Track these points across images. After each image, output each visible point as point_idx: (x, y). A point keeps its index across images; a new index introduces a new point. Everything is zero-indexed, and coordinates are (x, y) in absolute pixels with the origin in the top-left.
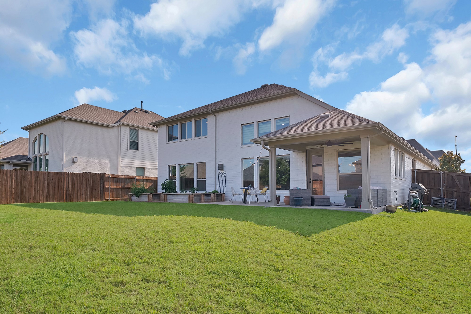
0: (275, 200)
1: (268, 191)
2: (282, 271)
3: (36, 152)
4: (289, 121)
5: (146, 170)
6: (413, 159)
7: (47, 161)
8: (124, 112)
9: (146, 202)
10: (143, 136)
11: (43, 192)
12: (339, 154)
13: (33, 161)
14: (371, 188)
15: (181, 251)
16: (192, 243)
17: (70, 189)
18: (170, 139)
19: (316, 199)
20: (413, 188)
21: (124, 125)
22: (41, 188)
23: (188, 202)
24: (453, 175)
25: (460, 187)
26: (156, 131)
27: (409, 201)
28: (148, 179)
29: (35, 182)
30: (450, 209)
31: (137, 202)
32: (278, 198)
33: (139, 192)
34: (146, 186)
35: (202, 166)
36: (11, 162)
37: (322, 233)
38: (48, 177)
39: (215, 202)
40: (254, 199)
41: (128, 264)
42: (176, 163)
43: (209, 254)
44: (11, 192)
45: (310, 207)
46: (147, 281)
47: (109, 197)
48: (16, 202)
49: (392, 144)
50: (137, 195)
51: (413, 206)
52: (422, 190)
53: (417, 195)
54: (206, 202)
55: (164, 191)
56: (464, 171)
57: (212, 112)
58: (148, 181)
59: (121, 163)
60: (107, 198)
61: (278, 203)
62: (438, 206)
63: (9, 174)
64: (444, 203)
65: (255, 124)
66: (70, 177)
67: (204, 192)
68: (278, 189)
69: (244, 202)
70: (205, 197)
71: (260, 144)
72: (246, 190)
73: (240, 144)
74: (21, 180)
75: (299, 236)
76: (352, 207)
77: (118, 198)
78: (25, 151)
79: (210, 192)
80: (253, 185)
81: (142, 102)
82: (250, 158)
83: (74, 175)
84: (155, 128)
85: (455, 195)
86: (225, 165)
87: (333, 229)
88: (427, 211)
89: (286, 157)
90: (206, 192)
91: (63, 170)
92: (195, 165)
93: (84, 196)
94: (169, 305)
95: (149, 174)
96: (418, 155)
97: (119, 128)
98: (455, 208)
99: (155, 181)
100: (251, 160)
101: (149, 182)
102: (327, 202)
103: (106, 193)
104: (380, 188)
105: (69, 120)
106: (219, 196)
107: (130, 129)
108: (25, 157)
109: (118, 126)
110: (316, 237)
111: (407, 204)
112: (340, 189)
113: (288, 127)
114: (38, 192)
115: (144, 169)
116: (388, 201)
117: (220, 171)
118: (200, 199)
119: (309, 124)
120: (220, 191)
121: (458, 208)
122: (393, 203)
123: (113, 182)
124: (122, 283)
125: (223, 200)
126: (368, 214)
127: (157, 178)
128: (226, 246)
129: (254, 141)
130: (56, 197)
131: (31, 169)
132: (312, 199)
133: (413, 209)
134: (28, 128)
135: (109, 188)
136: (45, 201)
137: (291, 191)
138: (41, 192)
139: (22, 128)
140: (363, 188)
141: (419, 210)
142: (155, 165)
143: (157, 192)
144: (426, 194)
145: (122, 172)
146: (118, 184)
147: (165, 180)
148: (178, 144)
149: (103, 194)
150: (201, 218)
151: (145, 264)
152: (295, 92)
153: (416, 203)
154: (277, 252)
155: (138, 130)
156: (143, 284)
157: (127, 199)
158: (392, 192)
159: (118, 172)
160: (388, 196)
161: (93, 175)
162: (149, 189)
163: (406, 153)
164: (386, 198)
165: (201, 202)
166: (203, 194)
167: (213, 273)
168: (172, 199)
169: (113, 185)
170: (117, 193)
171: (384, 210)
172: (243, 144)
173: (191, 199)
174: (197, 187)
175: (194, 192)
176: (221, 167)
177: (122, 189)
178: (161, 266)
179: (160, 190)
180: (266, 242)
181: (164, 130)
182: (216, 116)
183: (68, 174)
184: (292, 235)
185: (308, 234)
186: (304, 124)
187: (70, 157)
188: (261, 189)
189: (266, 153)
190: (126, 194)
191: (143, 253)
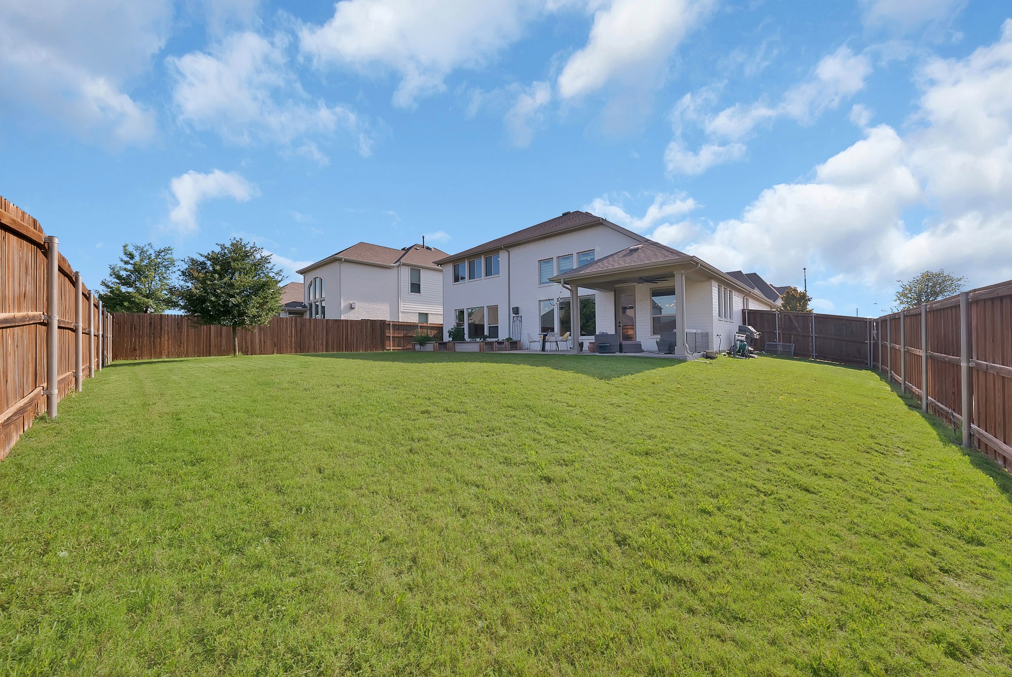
0: (577, 347)
1: (570, 338)
2: (575, 406)
3: (312, 298)
4: (594, 255)
5: (429, 316)
6: (744, 298)
7: (323, 308)
8: (404, 249)
9: (431, 352)
10: (426, 278)
11: (322, 341)
12: (652, 293)
13: (308, 308)
14: (686, 330)
15: (477, 391)
16: (486, 384)
17: (349, 337)
18: (457, 279)
19: (624, 345)
20: (741, 330)
21: (404, 265)
22: (320, 337)
23: (478, 350)
24: (791, 316)
25: (799, 329)
26: (441, 271)
27: (735, 345)
28: (432, 325)
29: (314, 331)
30: (786, 355)
31: (421, 351)
32: (581, 345)
33: (423, 341)
34: (432, 334)
35: (494, 310)
36: (287, 310)
37: (623, 377)
38: (327, 325)
39: (509, 350)
40: (554, 346)
41: (429, 399)
42: (465, 306)
43: (504, 393)
44: (291, 341)
45: (618, 354)
46: (448, 411)
47: (390, 347)
48: (296, 352)
49: (714, 280)
50: (421, 345)
51: (739, 351)
52: (752, 333)
53: (743, 338)
54: (498, 350)
55: (451, 339)
56: (811, 310)
57: (505, 247)
58: (432, 328)
59: (402, 308)
60: (388, 348)
61: (581, 350)
62: (772, 352)
63: (289, 322)
64: (780, 349)
65: (555, 260)
66: (349, 325)
67: (496, 339)
68: (582, 335)
69: (542, 350)
70: (498, 346)
71: (560, 283)
72: (545, 336)
73: (538, 283)
74: (301, 329)
75: (598, 379)
76: (665, 354)
77: (400, 348)
78: (300, 298)
79: (503, 340)
80: (553, 330)
81: (423, 237)
82: (549, 300)
83: (352, 322)
84: (439, 267)
85: (792, 339)
86: (520, 309)
87: (637, 374)
88: (756, 357)
89: (592, 297)
90: (498, 340)
91: (340, 317)
92: (485, 308)
93: (364, 346)
94: (471, 426)
95: (434, 320)
96: (750, 292)
97: (399, 268)
98: (792, 354)
99: (440, 329)
100: (551, 302)
101: (434, 330)
102: (638, 348)
103: (387, 342)
104: (699, 331)
105: (347, 261)
106: (514, 344)
107: (411, 269)
108: (300, 304)
109: (398, 266)
110: (615, 381)
111: (732, 349)
112: (654, 333)
113: (593, 263)
114: (318, 341)
115: (427, 314)
116: (710, 346)
117: (514, 315)
118: (493, 348)
119: (616, 259)
120: (514, 339)
121: (796, 354)
122: (715, 349)
123: (394, 329)
124: (427, 412)
125: (518, 348)
126: (683, 360)
127: (442, 324)
128: (520, 386)
129: (552, 280)
130: (335, 346)
131: (307, 316)
132: (621, 345)
133: (739, 355)
134: (302, 272)
135: (390, 336)
136: (324, 351)
137: (597, 337)
138: (320, 341)
139: (296, 272)
140: (677, 330)
141: (746, 357)
142: (439, 309)
143: (442, 340)
144: (757, 338)
145: (403, 319)
146: (400, 331)
147: (452, 327)
148: (466, 285)
149: (383, 344)
150: (495, 365)
151: (444, 399)
152: (601, 221)
153: (742, 348)
154: (572, 392)
155: (419, 270)
156: (445, 413)
157: (409, 349)
158: (715, 336)
159: (399, 318)
160: (710, 340)
161: (373, 322)
162: (434, 337)
163: (734, 290)
164: (708, 343)
165: (493, 351)
166: (496, 342)
167: (509, 407)
168: (460, 347)
169: (394, 333)
170: (398, 342)
171: (703, 356)
172: (541, 283)
173: (482, 347)
174: (488, 335)
175: (484, 340)
176: (516, 311)
177: (403, 337)
178: (460, 400)
179: (446, 338)
180: (562, 385)
181: (449, 269)
182: (509, 252)
183: (347, 321)
184: (591, 379)
185: (608, 378)
186: (610, 259)
187: (347, 303)
188: (562, 335)
189: (566, 294)
190: (409, 343)
191: (441, 391)
